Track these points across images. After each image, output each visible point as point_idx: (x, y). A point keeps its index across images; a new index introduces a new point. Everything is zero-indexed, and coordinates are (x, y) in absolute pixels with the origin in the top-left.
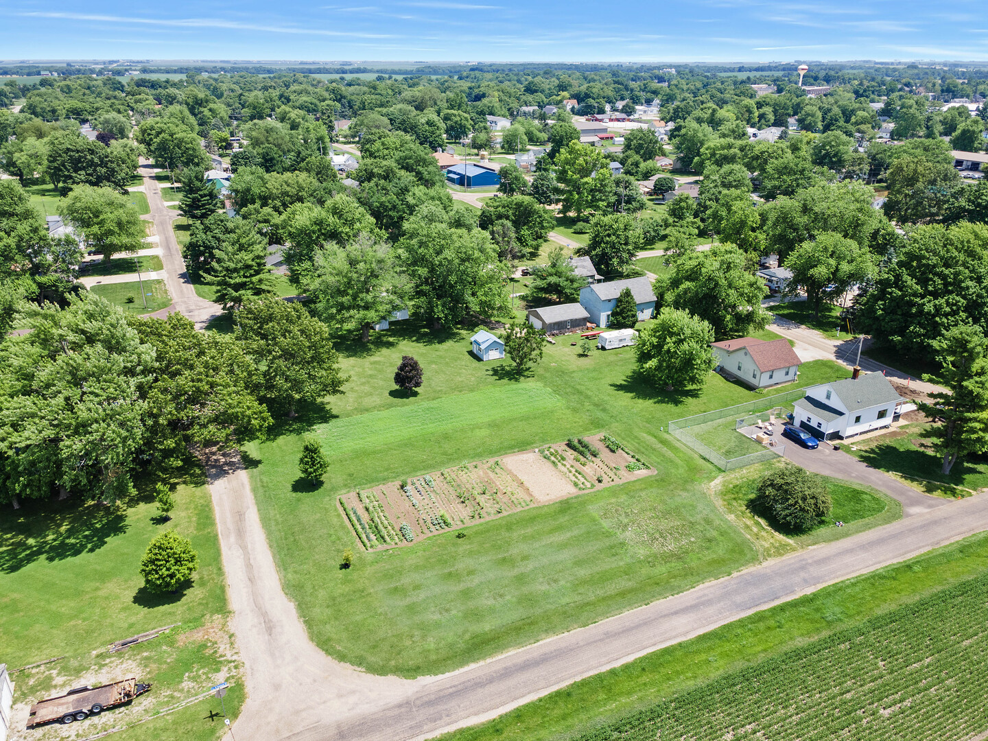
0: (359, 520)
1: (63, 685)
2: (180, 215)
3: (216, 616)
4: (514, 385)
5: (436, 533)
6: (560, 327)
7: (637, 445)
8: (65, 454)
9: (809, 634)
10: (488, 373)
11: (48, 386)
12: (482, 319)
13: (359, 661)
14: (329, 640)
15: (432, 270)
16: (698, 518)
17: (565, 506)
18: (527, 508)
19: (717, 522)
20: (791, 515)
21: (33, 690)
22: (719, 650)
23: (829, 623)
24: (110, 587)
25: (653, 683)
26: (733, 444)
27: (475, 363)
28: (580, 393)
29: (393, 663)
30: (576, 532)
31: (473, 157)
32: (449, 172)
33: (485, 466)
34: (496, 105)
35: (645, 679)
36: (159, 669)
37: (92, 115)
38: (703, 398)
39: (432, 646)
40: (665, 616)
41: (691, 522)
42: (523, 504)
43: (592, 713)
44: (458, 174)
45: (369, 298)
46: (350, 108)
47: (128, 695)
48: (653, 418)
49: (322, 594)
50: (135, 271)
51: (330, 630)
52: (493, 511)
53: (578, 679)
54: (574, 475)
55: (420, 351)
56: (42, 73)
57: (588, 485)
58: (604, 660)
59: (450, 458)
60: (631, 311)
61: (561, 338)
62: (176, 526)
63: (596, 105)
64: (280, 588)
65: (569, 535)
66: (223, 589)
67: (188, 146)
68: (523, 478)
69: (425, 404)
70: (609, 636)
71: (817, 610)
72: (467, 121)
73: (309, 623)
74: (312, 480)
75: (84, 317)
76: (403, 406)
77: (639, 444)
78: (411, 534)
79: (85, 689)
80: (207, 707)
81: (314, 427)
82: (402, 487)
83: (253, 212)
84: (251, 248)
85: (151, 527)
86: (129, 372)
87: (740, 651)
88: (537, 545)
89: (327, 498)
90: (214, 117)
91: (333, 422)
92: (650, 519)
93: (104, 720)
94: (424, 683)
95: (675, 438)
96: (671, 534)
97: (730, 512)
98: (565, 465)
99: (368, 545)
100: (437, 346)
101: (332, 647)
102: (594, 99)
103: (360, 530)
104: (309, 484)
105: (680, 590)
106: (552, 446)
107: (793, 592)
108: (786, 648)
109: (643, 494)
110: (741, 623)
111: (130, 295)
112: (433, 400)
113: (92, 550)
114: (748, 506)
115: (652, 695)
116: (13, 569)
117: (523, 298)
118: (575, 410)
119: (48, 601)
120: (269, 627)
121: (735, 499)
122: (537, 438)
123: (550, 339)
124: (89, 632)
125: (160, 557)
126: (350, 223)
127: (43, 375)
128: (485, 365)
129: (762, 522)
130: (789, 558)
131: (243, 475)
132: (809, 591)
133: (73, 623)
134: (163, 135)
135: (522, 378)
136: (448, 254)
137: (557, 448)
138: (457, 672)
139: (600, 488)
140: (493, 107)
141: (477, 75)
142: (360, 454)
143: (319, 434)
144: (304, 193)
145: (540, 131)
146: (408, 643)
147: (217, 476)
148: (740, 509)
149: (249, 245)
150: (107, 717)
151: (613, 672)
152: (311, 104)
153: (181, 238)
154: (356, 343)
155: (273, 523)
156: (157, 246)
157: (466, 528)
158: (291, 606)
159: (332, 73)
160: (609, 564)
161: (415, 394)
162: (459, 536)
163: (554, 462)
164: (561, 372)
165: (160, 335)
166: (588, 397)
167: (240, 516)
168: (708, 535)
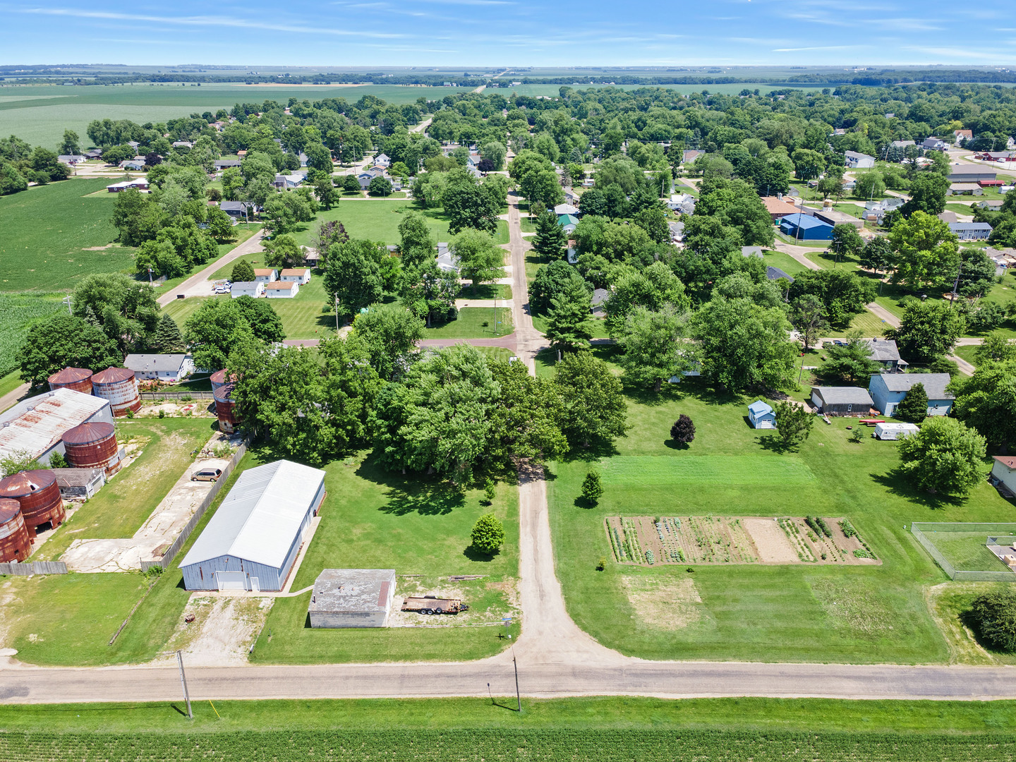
0: (617, 539)
1: (422, 592)
2: (532, 250)
3: (511, 578)
4: (776, 457)
5: (672, 563)
6: (841, 409)
7: (873, 536)
8: (441, 448)
9: (964, 729)
10: (755, 441)
11: (438, 403)
12: (767, 389)
13: (595, 634)
14: (578, 614)
15: (723, 342)
16: (905, 612)
17: (784, 571)
18: (750, 564)
19: (922, 620)
20: (994, 633)
21: (406, 590)
22: (875, 716)
23: (988, 727)
24: (451, 541)
25: (805, 719)
26: (975, 558)
27: (747, 429)
28: (836, 476)
29: (617, 642)
30: (785, 593)
31: (817, 202)
32: (784, 221)
33: (727, 522)
34: (861, 139)
35: (801, 713)
36: (474, 599)
37: (479, 139)
38: (965, 508)
39: (647, 640)
40: (837, 677)
41: (895, 614)
42: (749, 560)
43: (749, 720)
44: (792, 225)
45: (664, 358)
46: (703, 136)
47: (456, 608)
48: (901, 515)
49: (580, 583)
50: (492, 297)
51: (580, 608)
52: (722, 559)
53: (748, 695)
54: (802, 547)
55: (701, 409)
56: (445, 84)
57: (812, 558)
58: (773, 690)
59: (699, 508)
60: (920, 406)
61: (839, 419)
62: (494, 510)
63: (994, 139)
64: (553, 571)
65: (778, 593)
66: (517, 561)
67: (548, 183)
68: (756, 539)
69: (692, 458)
70: (783, 675)
71: (983, 715)
72: (820, 160)
73: (568, 600)
74: (589, 500)
75: (463, 359)
76: (673, 455)
77: (875, 535)
78: (652, 560)
79: (434, 598)
80: (498, 630)
81: (600, 458)
82: (655, 522)
83: (588, 259)
84: (580, 300)
85: (479, 507)
86: (482, 400)
87: (893, 722)
88: (748, 593)
89: (598, 517)
90: (574, 146)
91: (615, 457)
92: (857, 600)
93: (442, 618)
94: (635, 661)
95: (915, 539)
96: (871, 618)
97: (940, 615)
98: (796, 537)
99: (620, 558)
100: (718, 406)
101: (580, 620)
102: (994, 132)
103: (616, 546)
104: (586, 502)
105: (860, 662)
106: (791, 518)
107: (968, 695)
108: (937, 733)
109: (860, 579)
110: (905, 704)
111: (486, 320)
112: (700, 455)
113: (443, 514)
114: (961, 616)
115: (803, 724)
116: (401, 513)
117: (815, 372)
118: (825, 491)
119: (417, 539)
120: (542, 595)
121: (950, 606)
122: (780, 508)
123: (826, 419)
124: (438, 565)
125: (485, 530)
126: (662, 288)
127: (436, 396)
128: (756, 433)
129: (969, 633)
130: (980, 669)
131: (542, 484)
132: (984, 699)
133: (429, 556)
134: (530, 172)
135: (787, 452)
136: (741, 330)
137: (795, 521)
138: (659, 662)
139: (821, 564)
140: (858, 141)
141: (858, 91)
142: (629, 488)
143: (602, 466)
144: (634, 244)
145: (904, 177)
146: (631, 633)
147: (525, 481)
148: (952, 616)
149: (578, 298)
150: (443, 617)
151: (777, 701)
152: (665, 131)
153: (529, 270)
154: (647, 392)
155: (557, 525)
156: (510, 277)
157: (696, 566)
158: (558, 586)
159: (696, 83)
160: (804, 624)
161: (686, 447)
162: (688, 571)
163: (787, 532)
164: (826, 453)
165: (504, 374)
166: (842, 482)
167: (536, 514)
168: (908, 628)
